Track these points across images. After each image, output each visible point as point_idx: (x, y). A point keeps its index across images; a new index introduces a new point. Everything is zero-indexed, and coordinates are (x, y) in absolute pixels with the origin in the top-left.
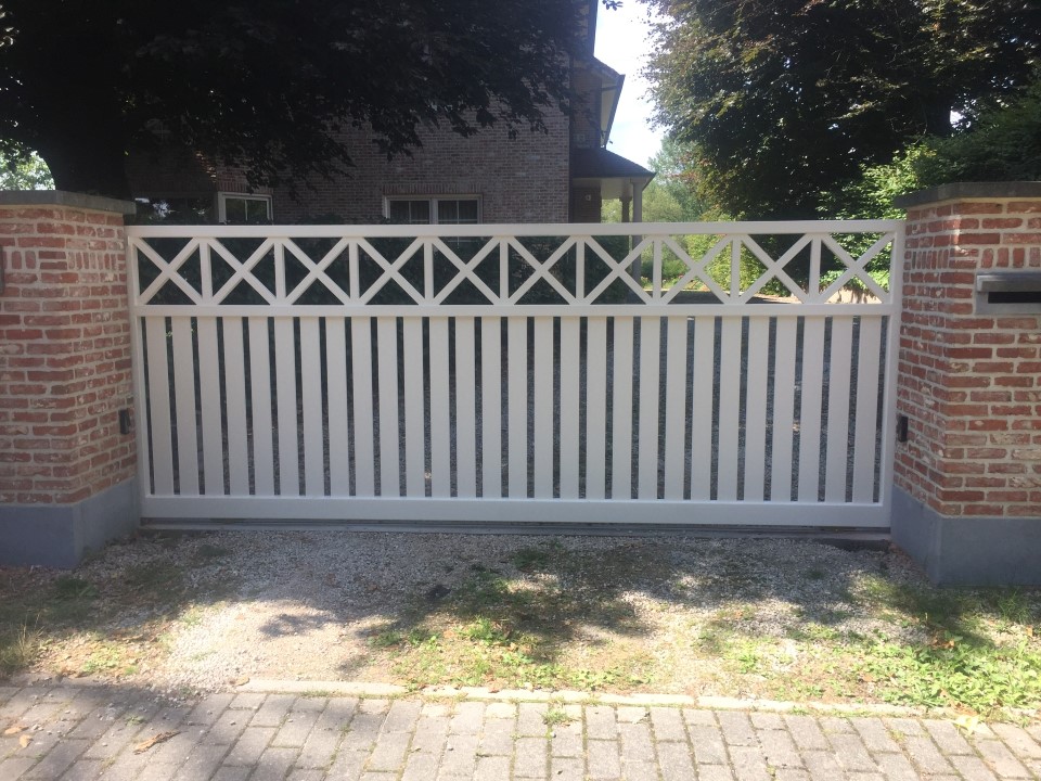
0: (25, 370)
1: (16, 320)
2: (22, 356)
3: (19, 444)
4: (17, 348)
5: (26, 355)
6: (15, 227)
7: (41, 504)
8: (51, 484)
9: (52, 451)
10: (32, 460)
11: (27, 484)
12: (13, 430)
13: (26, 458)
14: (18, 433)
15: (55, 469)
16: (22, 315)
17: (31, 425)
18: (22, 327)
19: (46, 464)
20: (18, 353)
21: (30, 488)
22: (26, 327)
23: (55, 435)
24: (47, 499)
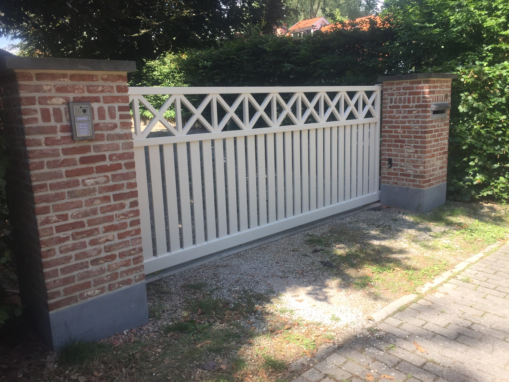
0: (111, 194)
1: (103, 158)
2: (108, 185)
3: (108, 249)
4: (105, 179)
5: (111, 183)
6: (100, 88)
7: (124, 287)
8: (131, 271)
9: (131, 248)
10: (118, 258)
11: (115, 276)
12: (104, 239)
13: (113, 257)
14: (108, 240)
15: (133, 259)
16: (107, 154)
17: (115, 233)
18: (108, 163)
19: (127, 258)
20: (105, 182)
21: (117, 278)
22: (111, 163)
23: (133, 235)
24: (128, 282)
